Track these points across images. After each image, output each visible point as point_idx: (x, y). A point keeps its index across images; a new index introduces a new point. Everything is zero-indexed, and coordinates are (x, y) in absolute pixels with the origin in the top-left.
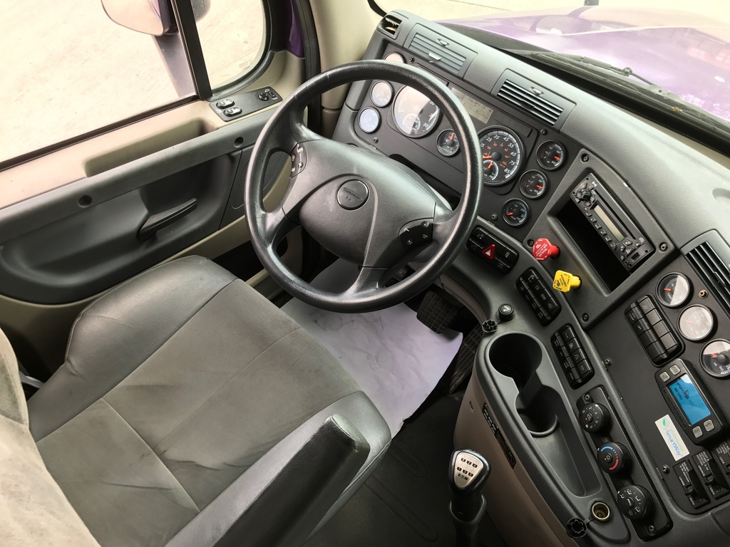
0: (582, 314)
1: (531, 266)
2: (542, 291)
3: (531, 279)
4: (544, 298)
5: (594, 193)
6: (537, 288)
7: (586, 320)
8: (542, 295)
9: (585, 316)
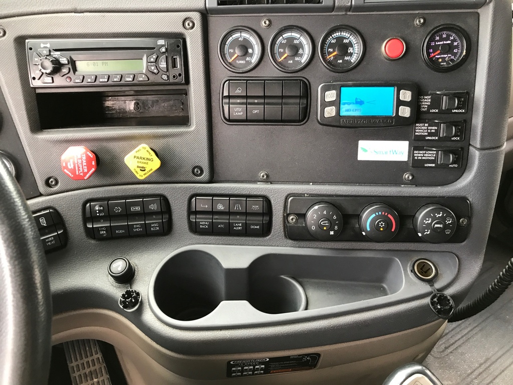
0: (191, 174)
1: (81, 202)
2: (126, 206)
3: (100, 211)
4: (138, 208)
5: (56, 54)
6: (118, 210)
7: (202, 172)
8: (133, 209)
9: (197, 170)
